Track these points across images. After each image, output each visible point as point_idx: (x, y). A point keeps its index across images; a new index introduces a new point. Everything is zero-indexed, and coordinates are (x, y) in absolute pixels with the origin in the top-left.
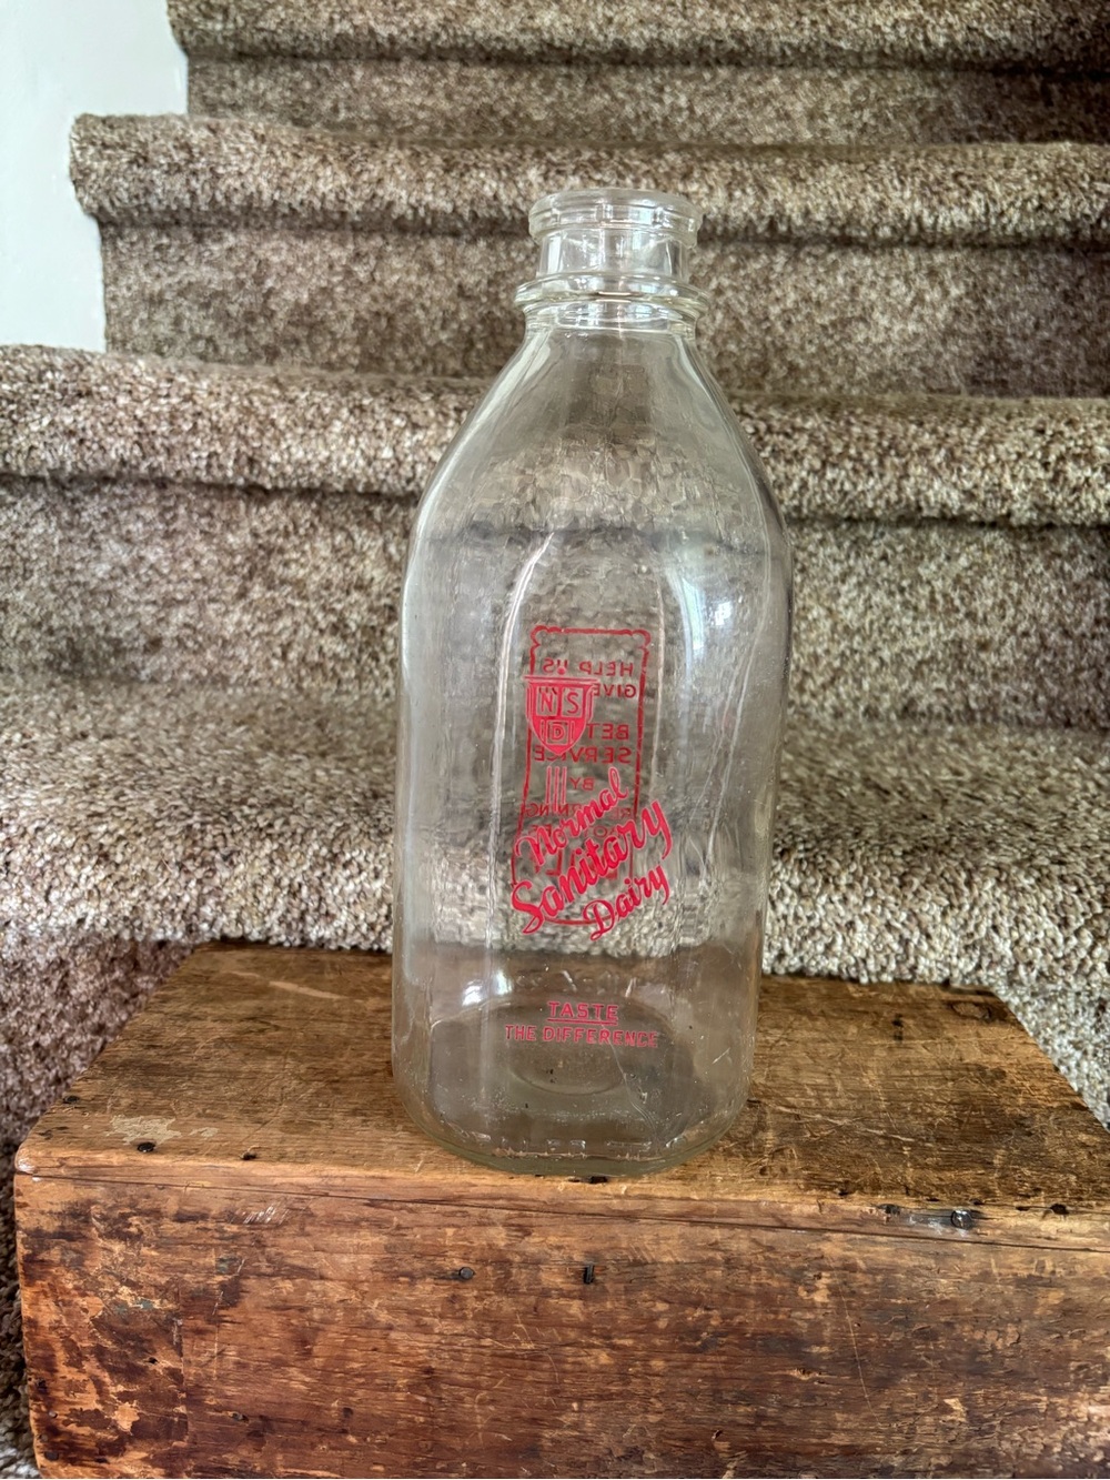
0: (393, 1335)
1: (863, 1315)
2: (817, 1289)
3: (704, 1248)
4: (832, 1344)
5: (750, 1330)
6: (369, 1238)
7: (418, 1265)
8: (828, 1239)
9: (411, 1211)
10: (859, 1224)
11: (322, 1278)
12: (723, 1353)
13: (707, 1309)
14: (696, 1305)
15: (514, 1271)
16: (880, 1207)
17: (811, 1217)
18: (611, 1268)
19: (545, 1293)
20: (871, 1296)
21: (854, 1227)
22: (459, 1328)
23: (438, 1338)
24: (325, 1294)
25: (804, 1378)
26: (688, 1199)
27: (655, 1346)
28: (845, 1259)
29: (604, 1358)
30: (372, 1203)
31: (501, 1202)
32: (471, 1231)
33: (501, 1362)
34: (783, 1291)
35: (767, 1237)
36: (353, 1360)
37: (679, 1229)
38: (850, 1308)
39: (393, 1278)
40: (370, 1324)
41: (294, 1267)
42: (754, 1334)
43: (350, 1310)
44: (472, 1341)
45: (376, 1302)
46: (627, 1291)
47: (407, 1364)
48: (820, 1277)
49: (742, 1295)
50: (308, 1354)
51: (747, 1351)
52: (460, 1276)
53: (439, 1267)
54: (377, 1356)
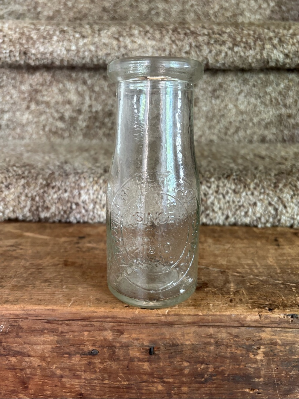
0: (64, 380)
1: (279, 364)
2: (258, 354)
3: (205, 337)
4: (265, 377)
5: (227, 373)
6: (48, 338)
7: (72, 349)
8: (264, 331)
9: (67, 325)
10: (278, 324)
11: (29, 356)
12: (215, 383)
13: (207, 364)
14: (202, 363)
15: (117, 350)
16: (288, 316)
17: (255, 321)
18: (162, 348)
19: (132, 360)
20: (283, 356)
21: (276, 325)
22: (93, 376)
23: (84, 381)
24: (31, 363)
25: (251, 392)
26: (198, 315)
27: (183, 381)
28: (272, 340)
29: (160, 387)
30: (49, 322)
31: (109, 319)
32: (96, 333)
33: (113, 390)
34: (242, 355)
35: (235, 331)
36: (47, 390)
37: (193, 329)
38: (273, 361)
39: (62, 355)
40: (53, 375)
41: (15, 351)
42: (229, 375)
43: (43, 369)
44: (100, 382)
45: (55, 366)
46: (169, 358)
47: (71, 392)
48: (260, 348)
49: (224, 357)
50: (27, 388)
51: (226, 382)
52: (92, 354)
53: (82, 350)
54: (57, 388)
